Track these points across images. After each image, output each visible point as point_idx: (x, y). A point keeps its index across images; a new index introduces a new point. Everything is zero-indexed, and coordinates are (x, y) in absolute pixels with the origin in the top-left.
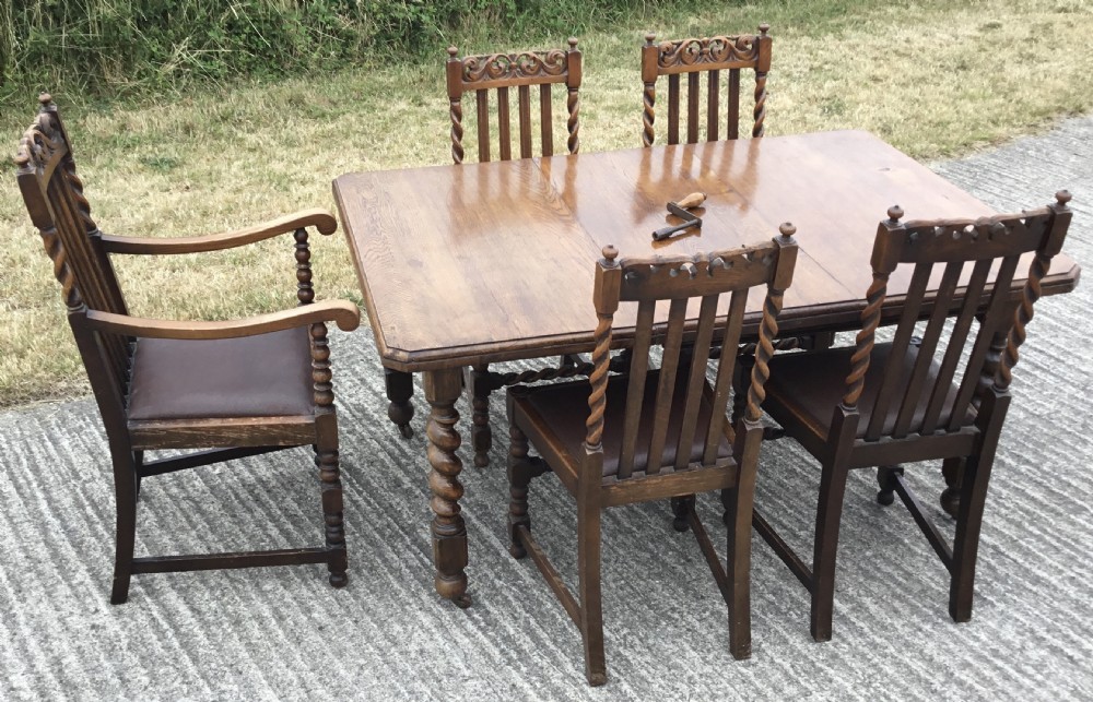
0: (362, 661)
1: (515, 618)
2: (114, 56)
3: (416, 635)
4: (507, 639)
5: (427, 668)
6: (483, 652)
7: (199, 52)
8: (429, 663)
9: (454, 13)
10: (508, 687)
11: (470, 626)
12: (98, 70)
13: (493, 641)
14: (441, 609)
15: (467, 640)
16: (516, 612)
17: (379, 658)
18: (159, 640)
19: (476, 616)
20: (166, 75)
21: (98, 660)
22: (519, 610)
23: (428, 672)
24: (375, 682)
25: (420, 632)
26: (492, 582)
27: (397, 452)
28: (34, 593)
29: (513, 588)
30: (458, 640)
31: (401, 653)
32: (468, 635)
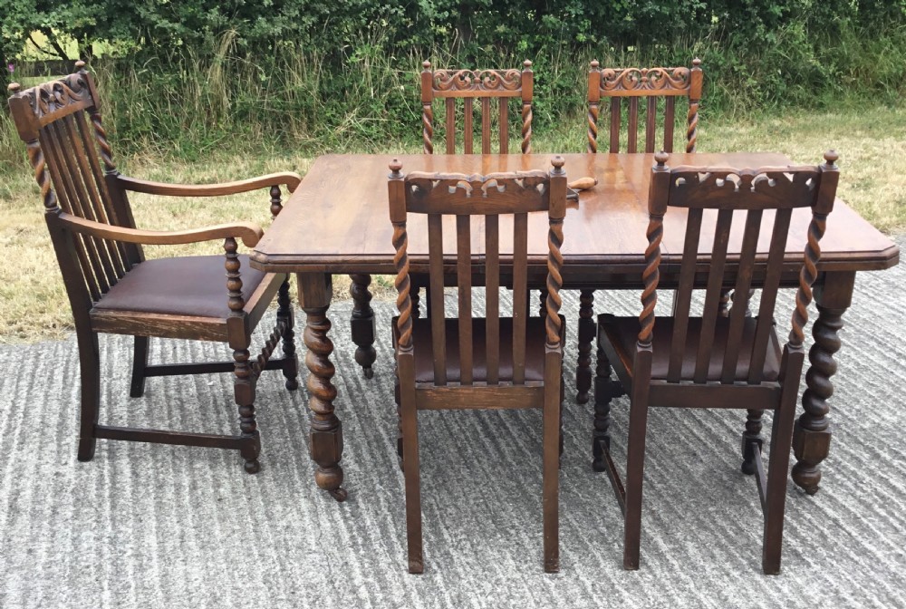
0: (237, 527)
1: (377, 514)
2: (302, 119)
3: (290, 515)
4: (362, 529)
5: (285, 540)
6: (337, 536)
7: (364, 119)
8: (288, 537)
10: (341, 562)
11: (337, 515)
12: (289, 128)
13: (350, 529)
14: (321, 500)
15: (328, 524)
16: (380, 509)
17: (252, 527)
18: (97, 489)
19: (347, 508)
20: (338, 135)
21: (45, 496)
22: (383, 509)
23: (283, 543)
24: (238, 543)
25: (295, 513)
26: (374, 486)
27: (355, 386)
28: (31, 446)
29: (389, 494)
30: (322, 523)
31: (271, 526)
32: (332, 521)
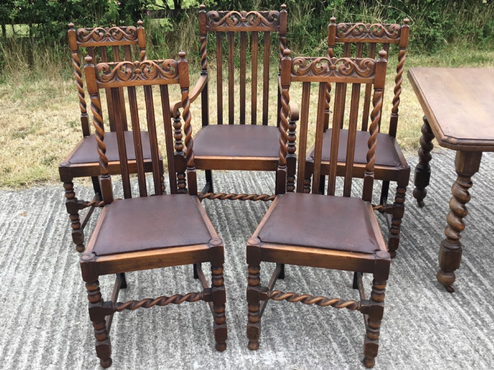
0: (393, 305)
1: (480, 304)
3: (422, 299)
4: (476, 313)
5: (429, 317)
6: (461, 316)
8: (430, 315)
9: (451, 35)
10: (475, 338)
11: (453, 301)
13: (467, 312)
14: (437, 290)
15: (452, 308)
16: (481, 301)
17: (402, 305)
18: (292, 270)
19: (457, 298)
20: (316, 52)
21: (264, 273)
22: (483, 301)
23: (429, 319)
24: (399, 316)
25: (425, 298)
26: (467, 283)
27: (415, 212)
29: (479, 289)
30: (446, 307)
31: (414, 306)
32: (452, 306)
